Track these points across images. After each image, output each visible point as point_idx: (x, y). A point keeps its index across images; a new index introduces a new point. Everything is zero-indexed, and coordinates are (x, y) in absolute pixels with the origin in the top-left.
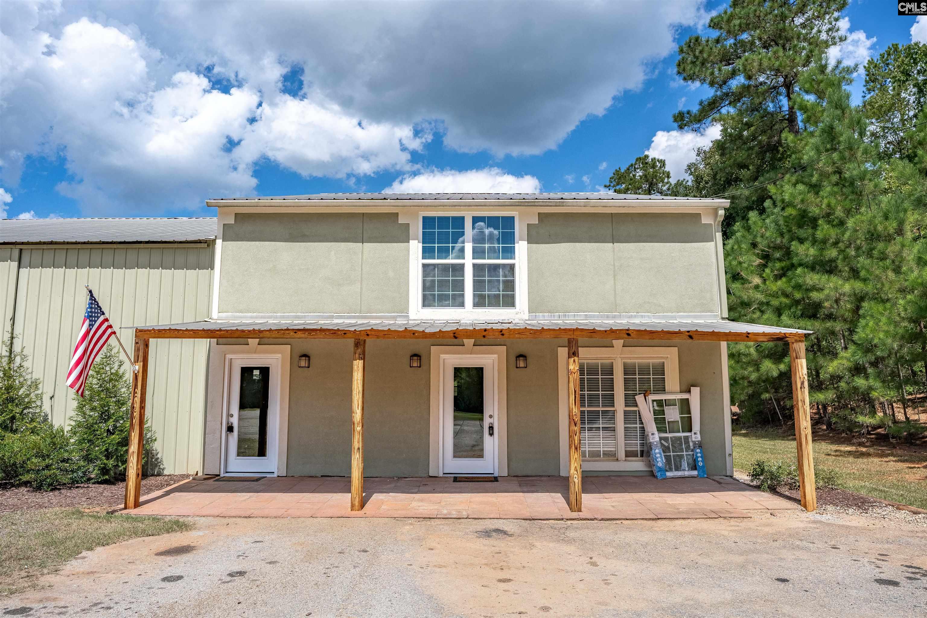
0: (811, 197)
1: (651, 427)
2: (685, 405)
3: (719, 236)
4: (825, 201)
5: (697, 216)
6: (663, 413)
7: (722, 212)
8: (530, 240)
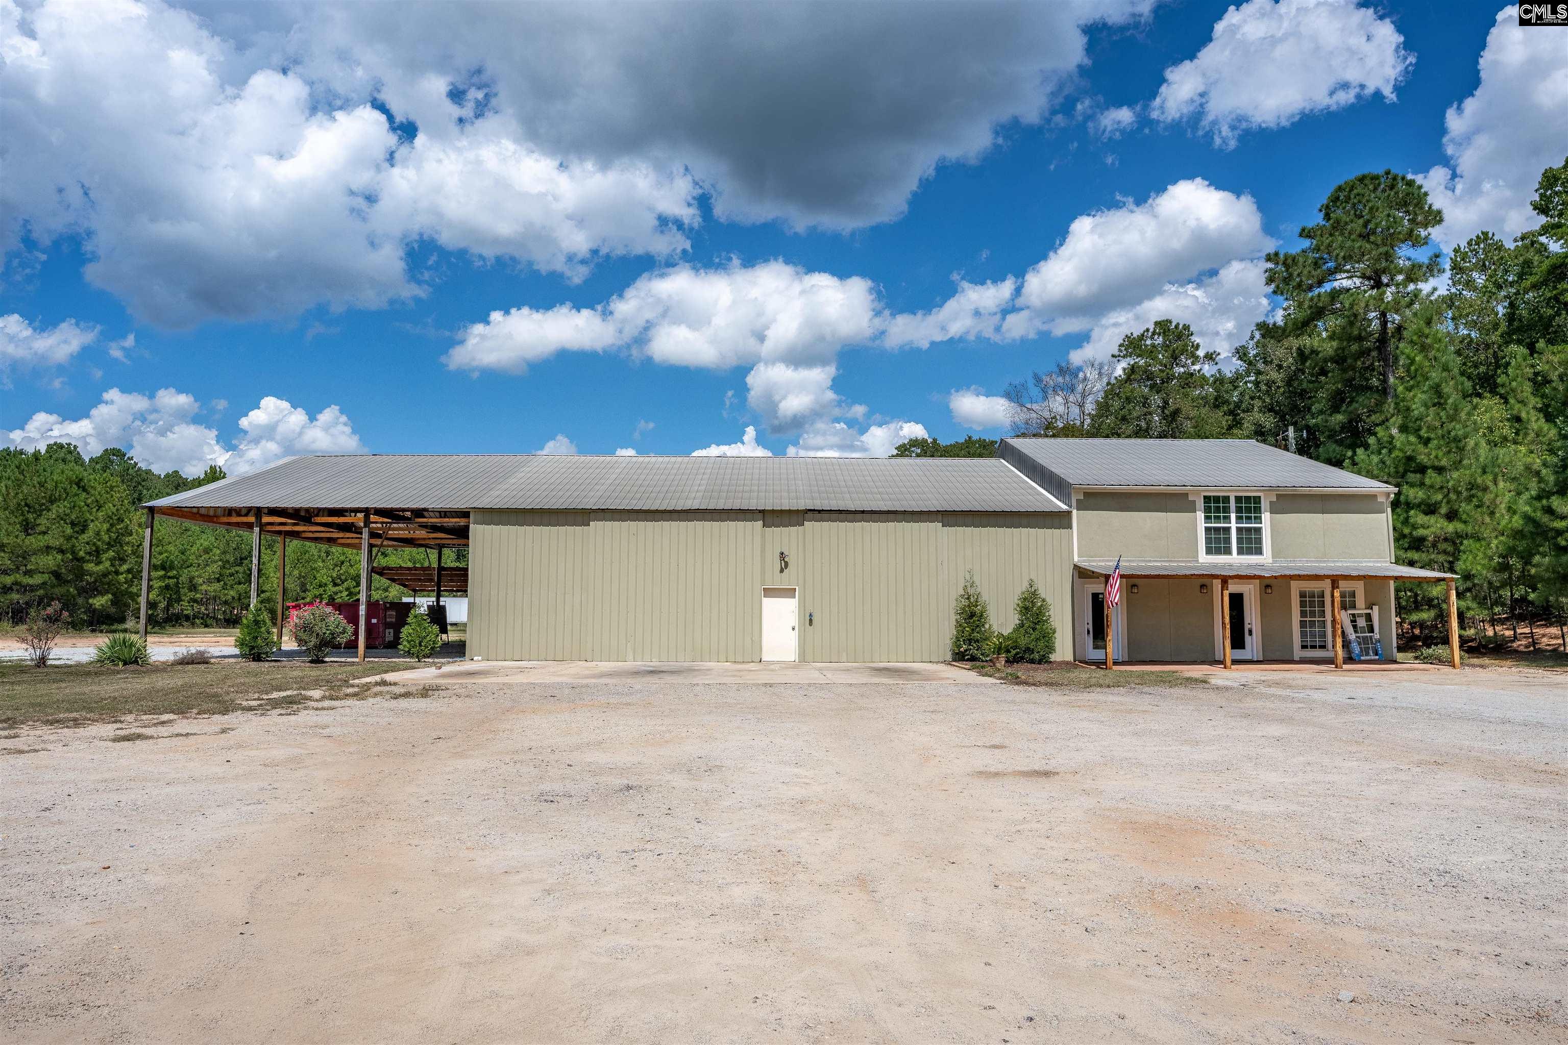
0: (1421, 448)
1: (1350, 630)
2: (1369, 618)
3: (1389, 510)
4: (1434, 453)
5: (1375, 496)
6: (1355, 621)
7: (1392, 496)
8: (1272, 512)
